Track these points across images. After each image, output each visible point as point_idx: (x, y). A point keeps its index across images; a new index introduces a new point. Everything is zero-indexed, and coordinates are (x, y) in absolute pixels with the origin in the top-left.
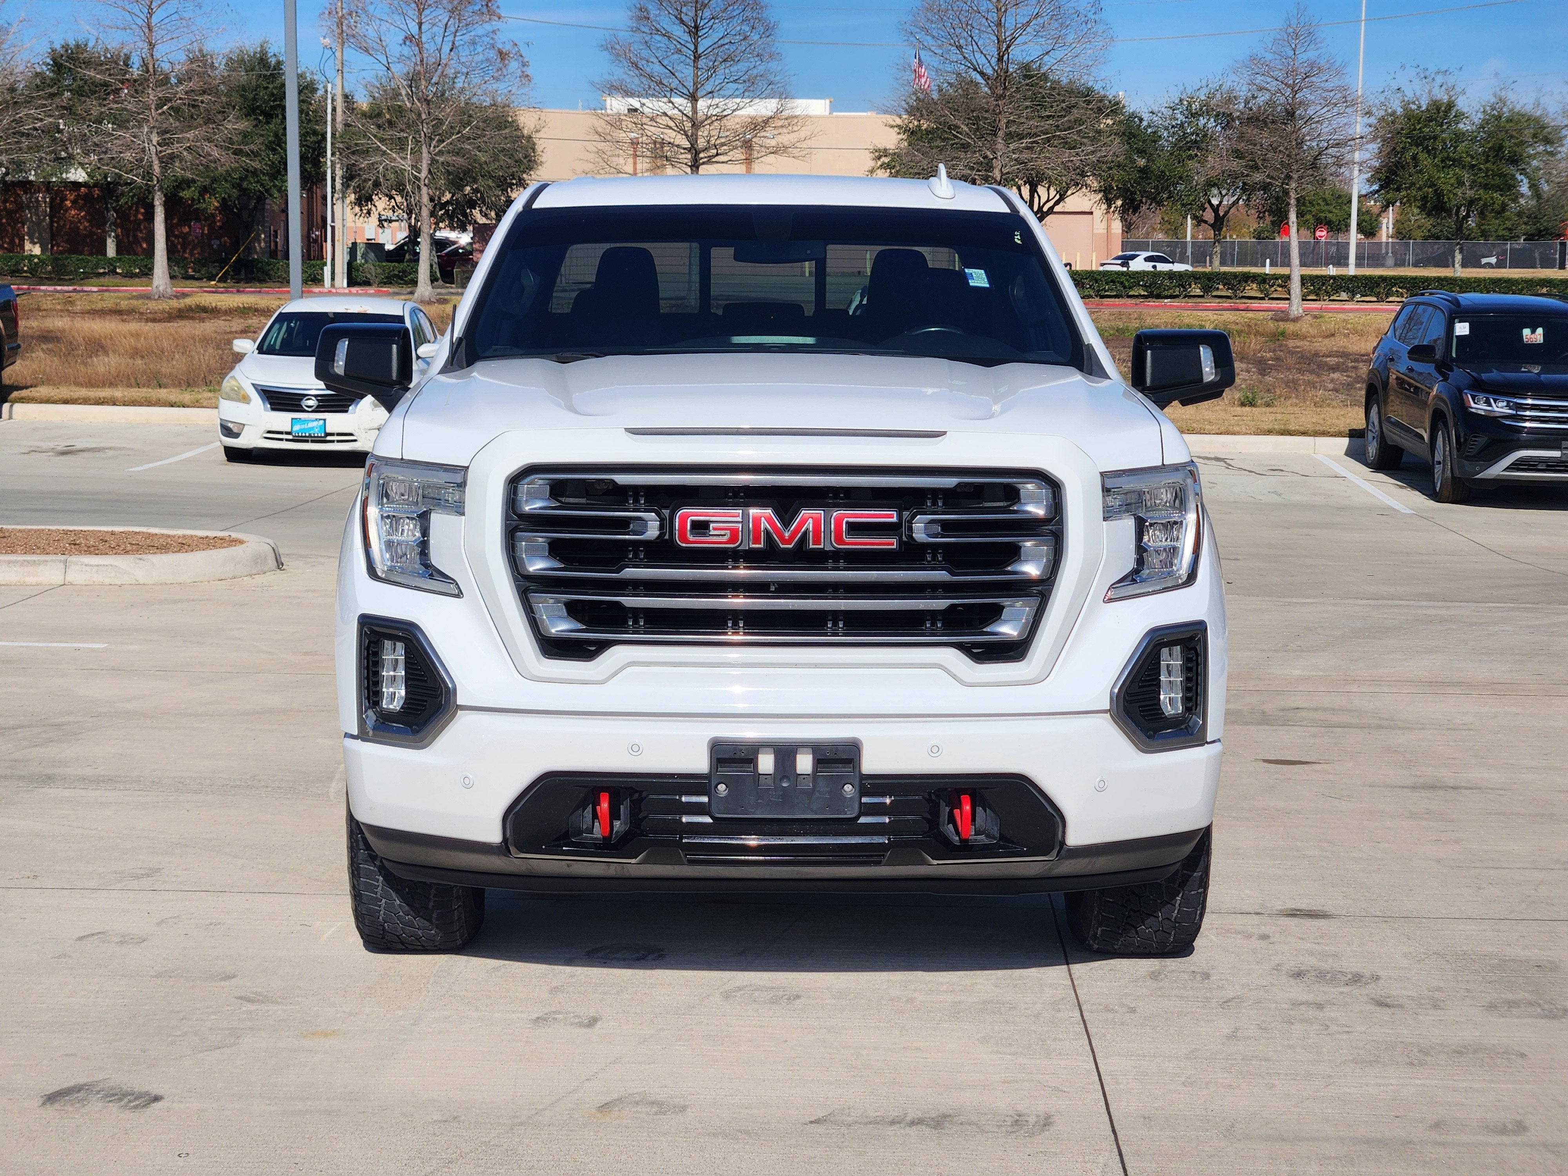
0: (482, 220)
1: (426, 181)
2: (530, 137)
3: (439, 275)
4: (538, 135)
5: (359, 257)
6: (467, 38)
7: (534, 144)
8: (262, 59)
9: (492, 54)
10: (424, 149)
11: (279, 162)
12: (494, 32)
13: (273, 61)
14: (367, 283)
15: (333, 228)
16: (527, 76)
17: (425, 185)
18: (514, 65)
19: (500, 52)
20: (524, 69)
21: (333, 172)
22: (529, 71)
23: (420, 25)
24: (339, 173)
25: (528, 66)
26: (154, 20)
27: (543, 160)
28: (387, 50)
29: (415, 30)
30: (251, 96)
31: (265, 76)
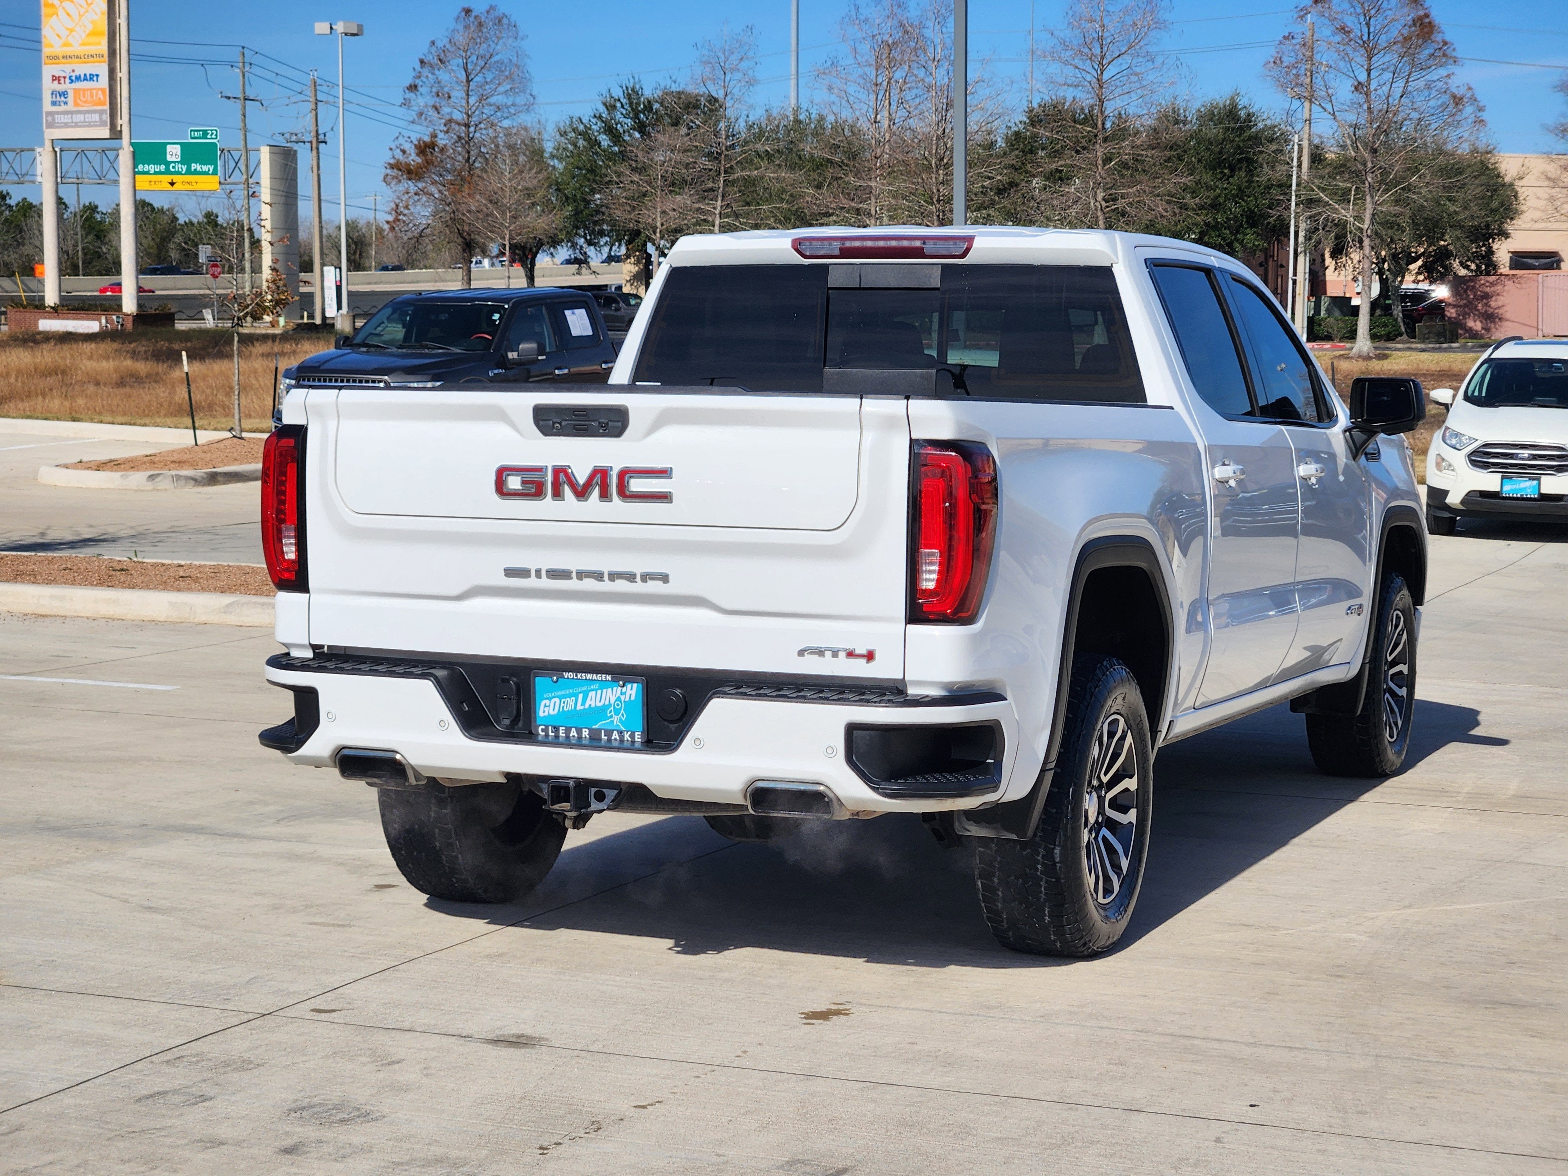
0: (1463, 272)
1: (1369, 231)
2: (1511, 185)
3: (1403, 330)
4: (1521, 183)
5: (1323, 312)
6: (1421, 84)
7: (1517, 193)
8: (1231, 111)
9: (1446, 98)
10: (1368, 198)
11: (1242, 215)
12: (1448, 76)
13: (1242, 114)
14: (1329, 338)
15: (1295, 282)
16: (1482, 121)
17: (1368, 236)
18: (1469, 110)
19: (1454, 97)
20: (1479, 114)
21: (1297, 226)
22: (1485, 116)
23: (1369, 71)
24: (1303, 226)
25: (1484, 110)
26: (1106, 76)
27: (1523, 208)
28: (1333, 98)
29: (1363, 77)
30: (1217, 150)
31: (1233, 129)
